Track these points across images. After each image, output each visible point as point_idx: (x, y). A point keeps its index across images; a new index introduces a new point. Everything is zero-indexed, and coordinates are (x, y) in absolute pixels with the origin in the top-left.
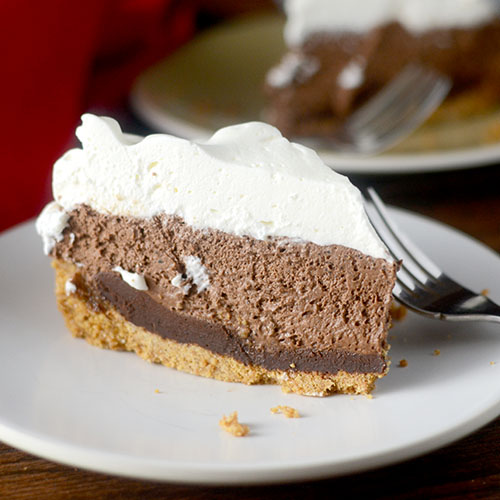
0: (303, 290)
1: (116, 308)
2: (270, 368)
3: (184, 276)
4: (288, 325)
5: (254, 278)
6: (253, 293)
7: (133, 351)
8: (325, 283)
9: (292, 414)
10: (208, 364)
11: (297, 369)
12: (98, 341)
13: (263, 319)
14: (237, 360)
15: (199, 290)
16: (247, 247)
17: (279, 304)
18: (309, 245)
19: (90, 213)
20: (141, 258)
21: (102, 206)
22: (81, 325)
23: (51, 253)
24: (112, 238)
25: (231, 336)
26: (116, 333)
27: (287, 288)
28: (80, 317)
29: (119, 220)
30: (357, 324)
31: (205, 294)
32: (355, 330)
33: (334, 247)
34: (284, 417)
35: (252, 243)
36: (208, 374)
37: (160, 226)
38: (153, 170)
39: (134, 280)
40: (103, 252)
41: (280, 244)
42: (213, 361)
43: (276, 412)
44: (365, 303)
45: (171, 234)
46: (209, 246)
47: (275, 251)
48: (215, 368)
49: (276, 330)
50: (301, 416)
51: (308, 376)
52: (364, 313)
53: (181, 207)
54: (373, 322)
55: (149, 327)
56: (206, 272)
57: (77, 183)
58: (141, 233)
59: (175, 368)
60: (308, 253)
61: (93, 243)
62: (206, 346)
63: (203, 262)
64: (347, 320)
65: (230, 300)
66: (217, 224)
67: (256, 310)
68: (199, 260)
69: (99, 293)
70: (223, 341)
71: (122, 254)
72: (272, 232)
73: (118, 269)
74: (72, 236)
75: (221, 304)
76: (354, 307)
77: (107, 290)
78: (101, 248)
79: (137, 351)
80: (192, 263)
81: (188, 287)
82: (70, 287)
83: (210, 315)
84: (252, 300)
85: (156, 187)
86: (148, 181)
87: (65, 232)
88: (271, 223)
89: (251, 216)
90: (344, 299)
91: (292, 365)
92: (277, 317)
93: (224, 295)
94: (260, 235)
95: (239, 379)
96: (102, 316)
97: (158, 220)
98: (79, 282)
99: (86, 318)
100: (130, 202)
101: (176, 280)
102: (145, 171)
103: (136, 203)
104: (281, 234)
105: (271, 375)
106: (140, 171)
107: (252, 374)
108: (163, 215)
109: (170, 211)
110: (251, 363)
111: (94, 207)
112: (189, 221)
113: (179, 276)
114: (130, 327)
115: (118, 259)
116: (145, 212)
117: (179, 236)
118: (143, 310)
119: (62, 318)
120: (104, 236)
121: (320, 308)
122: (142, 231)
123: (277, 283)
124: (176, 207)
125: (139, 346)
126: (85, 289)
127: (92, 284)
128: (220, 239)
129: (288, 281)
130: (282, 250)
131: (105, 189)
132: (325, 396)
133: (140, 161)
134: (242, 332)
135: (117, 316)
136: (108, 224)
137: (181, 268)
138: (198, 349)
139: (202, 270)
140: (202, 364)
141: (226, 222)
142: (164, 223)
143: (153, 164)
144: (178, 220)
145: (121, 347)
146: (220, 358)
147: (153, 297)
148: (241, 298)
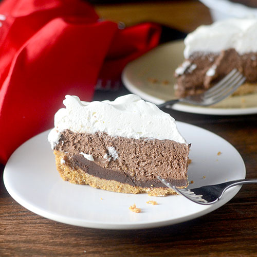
0: (155, 157)
1: (81, 169)
2: (143, 187)
3: (108, 155)
4: (149, 171)
5: (135, 154)
6: (136, 159)
7: (88, 184)
8: (163, 154)
9: (155, 203)
10: (119, 187)
11: (154, 186)
12: (74, 181)
13: (140, 169)
14: (130, 185)
15: (114, 159)
16: (132, 142)
17: (146, 163)
18: (156, 140)
19: (70, 132)
20: (91, 149)
21: (75, 130)
22: (67, 175)
23: (54, 149)
24: (79, 142)
25: (127, 176)
26: (82, 177)
27: (148, 156)
28: (67, 172)
29: (81, 135)
30: (176, 168)
31: (117, 161)
32: (176, 171)
33: (166, 140)
34: (152, 205)
35: (134, 141)
36: (119, 191)
37: (98, 136)
38: (94, 115)
39: (89, 157)
40: (75, 147)
41: (145, 140)
42: (121, 186)
43: (148, 203)
44: (178, 161)
45: (103, 139)
46: (117, 143)
47: (143, 143)
48: (122, 189)
49: (145, 173)
50: (158, 204)
51: (158, 189)
52: (178, 164)
53: (106, 129)
54: (182, 167)
55: (95, 174)
56: (117, 152)
57: (65, 121)
58: (90, 139)
59: (106, 190)
60: (156, 143)
61: (72, 144)
62: (118, 181)
63: (116, 149)
64: (172, 167)
65: (127, 162)
66: (120, 134)
67: (137, 166)
68: (114, 148)
69: (74, 163)
70: (124, 178)
71: (83, 147)
72: (142, 136)
73: (82, 153)
74: (63, 141)
75: (123, 164)
76: (174, 162)
77: (77, 161)
78: (74, 146)
79: (90, 184)
80: (111, 150)
81: (110, 158)
82: (62, 161)
83: (119, 169)
84: (135, 162)
85: (96, 121)
86: (93, 119)
87: (60, 141)
88: (141, 133)
89: (133, 131)
90: (170, 159)
91: (152, 185)
92: (145, 168)
93: (124, 161)
94: (137, 137)
95: (131, 192)
96: (76, 172)
97: (97, 134)
98: (66, 159)
99: (69, 173)
100: (86, 127)
101: (105, 156)
102: (91, 116)
103: (88, 128)
104: (145, 137)
105: (144, 189)
106: (89, 116)
107: (136, 190)
108: (99, 131)
109: (102, 130)
110: (136, 186)
111: (71, 130)
112: (109, 134)
113: (106, 155)
114: (87, 175)
115: (82, 150)
116: (92, 131)
117: (106, 140)
118: (92, 169)
119: (59, 174)
120: (76, 141)
121: (162, 164)
122: (91, 138)
123: (144, 155)
124: (104, 129)
125: (91, 182)
126: (69, 162)
127: (71, 160)
128: (122, 140)
129: (148, 154)
130: (146, 143)
131: (76, 123)
132: (165, 196)
133: (89, 112)
134: (132, 174)
135: (82, 171)
136: (77, 137)
137: (107, 151)
138: (115, 182)
139: (115, 152)
140: (116, 187)
141: (124, 133)
142: (100, 135)
143: (94, 113)
144: (105, 133)
145: (84, 183)
146: (123, 185)
147: (96, 163)
148: (131, 162)
